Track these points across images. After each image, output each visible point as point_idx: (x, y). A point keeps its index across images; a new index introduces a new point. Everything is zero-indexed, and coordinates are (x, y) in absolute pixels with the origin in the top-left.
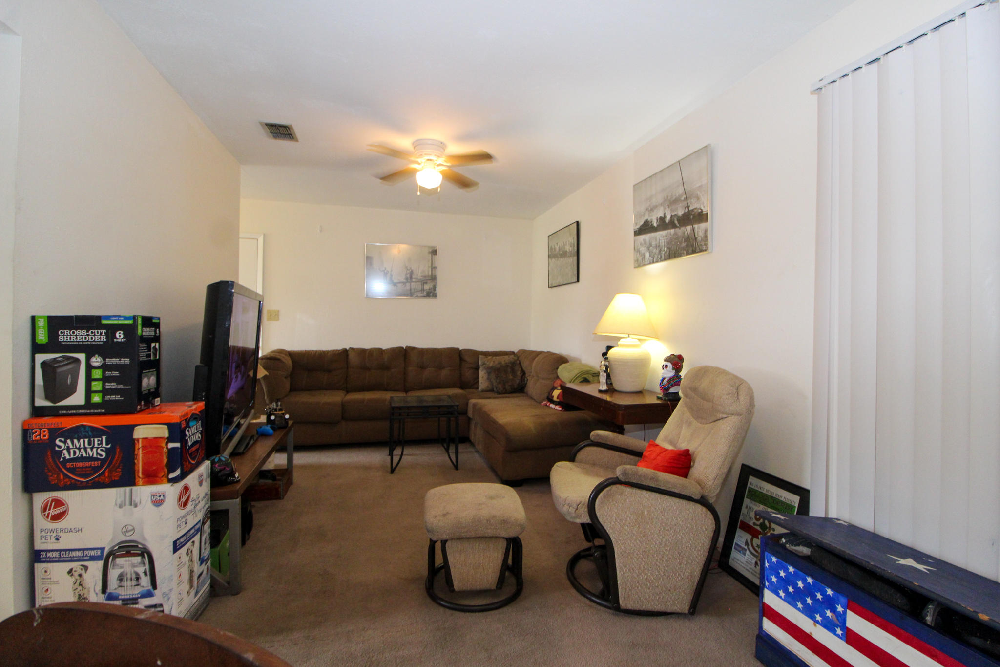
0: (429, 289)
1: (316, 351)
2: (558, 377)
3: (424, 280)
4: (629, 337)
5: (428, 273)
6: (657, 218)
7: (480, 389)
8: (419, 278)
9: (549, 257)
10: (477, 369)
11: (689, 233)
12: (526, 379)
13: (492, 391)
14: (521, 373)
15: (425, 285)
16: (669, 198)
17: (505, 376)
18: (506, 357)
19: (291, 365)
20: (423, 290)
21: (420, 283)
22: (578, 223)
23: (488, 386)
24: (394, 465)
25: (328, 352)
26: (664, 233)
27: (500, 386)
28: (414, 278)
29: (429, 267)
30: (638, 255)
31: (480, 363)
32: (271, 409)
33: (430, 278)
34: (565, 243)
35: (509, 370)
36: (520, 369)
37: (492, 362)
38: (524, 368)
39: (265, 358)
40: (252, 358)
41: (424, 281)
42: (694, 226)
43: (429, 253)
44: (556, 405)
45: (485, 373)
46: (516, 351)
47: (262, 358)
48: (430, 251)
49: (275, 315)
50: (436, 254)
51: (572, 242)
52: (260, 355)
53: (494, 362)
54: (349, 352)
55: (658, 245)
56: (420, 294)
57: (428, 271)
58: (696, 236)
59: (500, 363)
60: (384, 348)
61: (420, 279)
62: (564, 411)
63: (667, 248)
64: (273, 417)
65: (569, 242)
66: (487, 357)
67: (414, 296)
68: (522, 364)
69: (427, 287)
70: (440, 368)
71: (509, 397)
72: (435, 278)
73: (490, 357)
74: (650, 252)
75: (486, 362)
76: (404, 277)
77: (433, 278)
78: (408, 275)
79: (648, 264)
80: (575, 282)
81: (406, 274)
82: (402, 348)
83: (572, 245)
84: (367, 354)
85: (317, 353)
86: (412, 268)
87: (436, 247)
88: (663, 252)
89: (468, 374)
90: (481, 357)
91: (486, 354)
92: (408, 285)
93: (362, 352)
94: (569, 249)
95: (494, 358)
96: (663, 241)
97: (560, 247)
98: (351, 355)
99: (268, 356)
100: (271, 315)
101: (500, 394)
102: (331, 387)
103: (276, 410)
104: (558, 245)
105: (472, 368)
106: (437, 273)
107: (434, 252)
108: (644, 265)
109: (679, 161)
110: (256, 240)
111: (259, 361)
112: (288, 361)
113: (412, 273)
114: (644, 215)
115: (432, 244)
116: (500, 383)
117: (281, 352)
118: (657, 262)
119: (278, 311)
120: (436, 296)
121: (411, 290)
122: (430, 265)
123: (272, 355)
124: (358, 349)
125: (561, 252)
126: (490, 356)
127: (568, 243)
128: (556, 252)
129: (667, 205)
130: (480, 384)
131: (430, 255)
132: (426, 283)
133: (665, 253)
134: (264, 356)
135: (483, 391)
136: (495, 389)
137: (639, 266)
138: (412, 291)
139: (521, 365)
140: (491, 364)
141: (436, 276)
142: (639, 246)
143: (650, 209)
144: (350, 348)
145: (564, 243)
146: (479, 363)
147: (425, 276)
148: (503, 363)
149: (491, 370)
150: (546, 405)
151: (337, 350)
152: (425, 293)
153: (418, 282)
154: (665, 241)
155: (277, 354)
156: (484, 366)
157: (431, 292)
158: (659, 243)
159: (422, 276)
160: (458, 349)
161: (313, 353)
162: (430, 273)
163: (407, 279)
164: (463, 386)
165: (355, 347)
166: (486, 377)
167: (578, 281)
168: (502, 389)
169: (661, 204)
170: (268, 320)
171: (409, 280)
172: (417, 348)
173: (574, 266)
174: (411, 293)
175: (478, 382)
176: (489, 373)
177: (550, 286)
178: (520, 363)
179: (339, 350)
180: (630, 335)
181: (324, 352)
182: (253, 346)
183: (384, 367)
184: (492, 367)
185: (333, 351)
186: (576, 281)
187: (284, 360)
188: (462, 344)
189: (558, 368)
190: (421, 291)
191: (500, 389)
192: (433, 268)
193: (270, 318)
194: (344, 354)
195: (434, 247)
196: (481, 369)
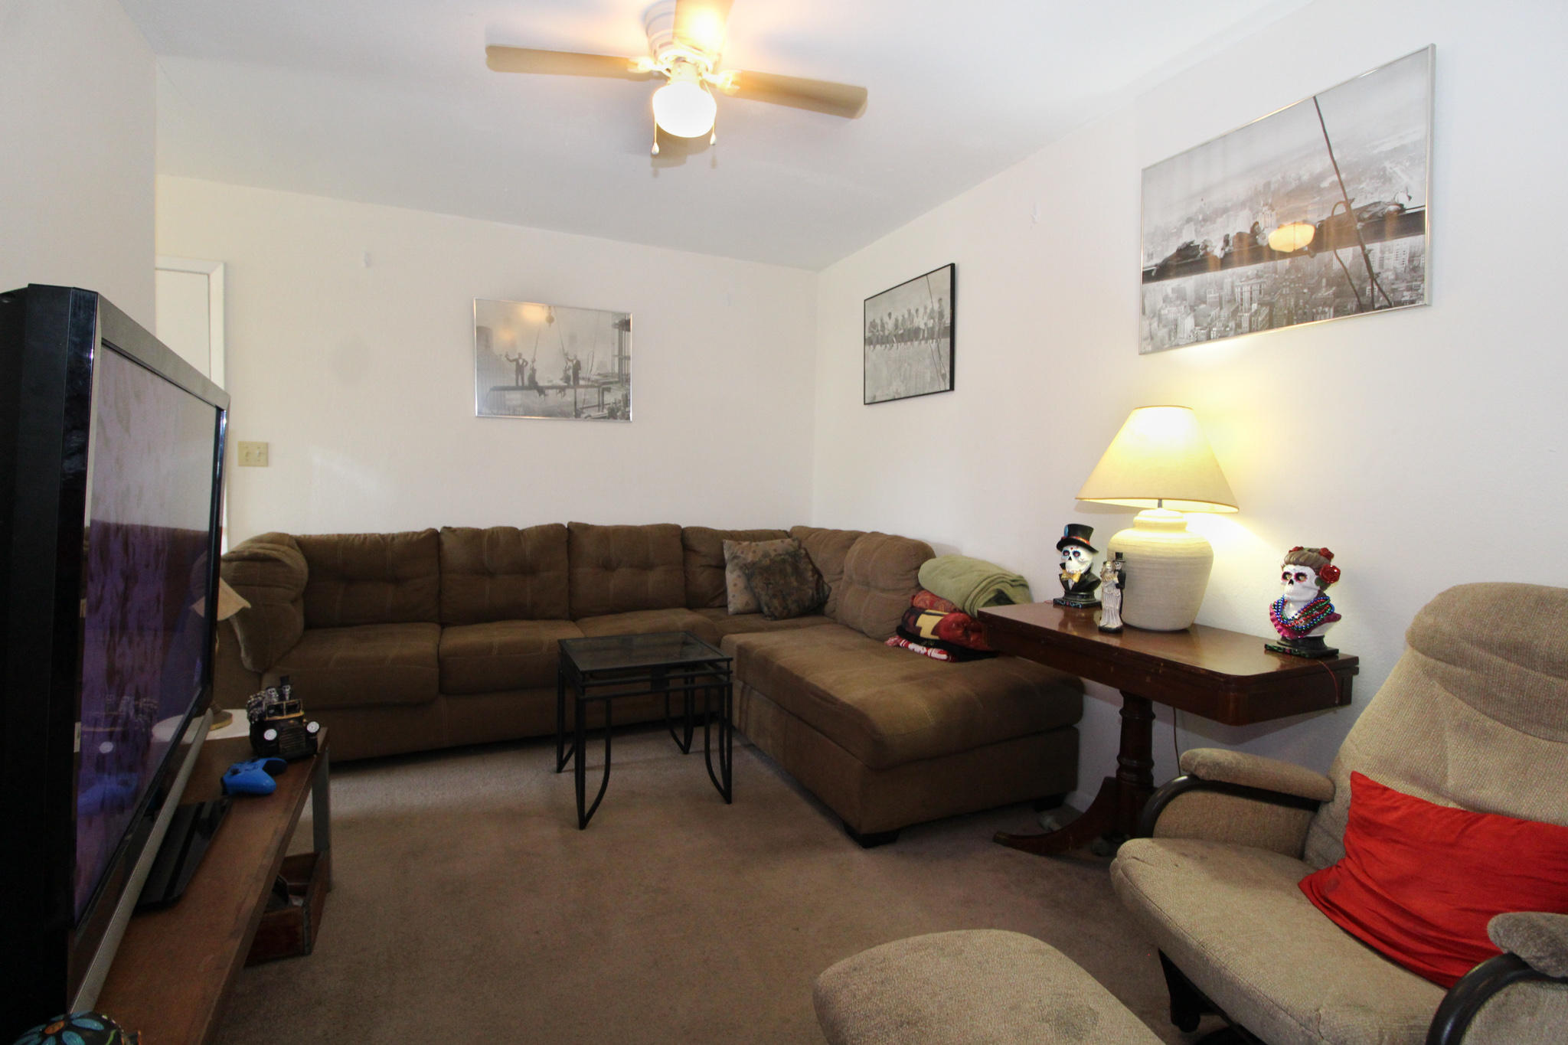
0: (615, 403)
1: (366, 537)
2: (919, 588)
3: (604, 383)
4: (1160, 505)
5: (612, 369)
6: (1228, 236)
7: (731, 609)
8: (594, 378)
9: (867, 341)
10: (721, 566)
11: (1347, 265)
12: (826, 587)
13: (758, 611)
14: (813, 576)
15: (606, 393)
16: (1273, 187)
17: (782, 582)
18: (778, 542)
19: (306, 570)
20: (601, 405)
21: (596, 390)
22: (953, 266)
23: (747, 604)
24: (588, 807)
25: (393, 537)
26: (1250, 269)
27: (776, 602)
28: (583, 379)
29: (614, 356)
30: (1155, 325)
31: (727, 555)
32: (264, 708)
33: (617, 380)
34: (913, 312)
35: (789, 569)
36: (810, 566)
37: (750, 553)
38: (818, 565)
39: (236, 557)
40: (203, 558)
41: (605, 386)
42: (1368, 247)
43: (615, 326)
44: (928, 647)
45: (739, 576)
46: (788, 530)
47: (230, 559)
48: (617, 322)
49: (259, 455)
50: (629, 330)
51: (936, 307)
52: (224, 551)
53: (754, 552)
54: (443, 537)
55: (1226, 298)
56: (594, 413)
57: (613, 365)
58: (1376, 269)
59: (766, 555)
60: (521, 526)
61: (597, 381)
62: (953, 661)
63: (1261, 304)
64: (270, 735)
65: (926, 308)
66: (740, 544)
67: (583, 416)
68: (813, 556)
69: (609, 398)
70: (646, 566)
71: (798, 627)
72: (628, 381)
73: (746, 543)
74: (1195, 317)
75: (739, 553)
76: (561, 375)
77: (624, 379)
78: (571, 372)
79: (1187, 345)
80: (946, 391)
81: (566, 370)
82: (561, 526)
83: (937, 315)
84: (486, 539)
85: (368, 540)
86: (578, 358)
87: (629, 314)
88: (1247, 315)
89: (703, 579)
90: (727, 542)
91: (736, 536)
92: (570, 392)
93: (474, 537)
94: (926, 324)
95: (754, 544)
96: (1246, 289)
97: (897, 320)
98: (448, 543)
99: (246, 553)
100: (248, 454)
101: (776, 618)
102: (405, 616)
103: (278, 710)
104: (893, 317)
105: (710, 566)
106: (633, 369)
107: (625, 325)
108: (1177, 346)
109: (1315, 98)
110: (206, 276)
111: (223, 565)
112: (297, 562)
113: (577, 367)
114: (1179, 233)
115: (622, 309)
116: (775, 596)
117: (279, 539)
118: (1223, 336)
119: (267, 445)
120: (628, 418)
121: (575, 403)
122: (616, 353)
123: (257, 549)
124: (462, 530)
125: (901, 332)
126: (745, 540)
127: (921, 311)
128: (887, 333)
129: (1266, 204)
130: (730, 598)
131: (617, 331)
132: (609, 390)
133: (1251, 316)
134: (233, 552)
135: (738, 613)
136: (765, 609)
137: (1159, 348)
138: (580, 406)
139: (809, 558)
140: (750, 558)
141: (628, 375)
142: (1160, 304)
143: (1200, 217)
144: (445, 528)
145: (909, 312)
146: (723, 555)
147: (606, 376)
148: (773, 554)
149: (750, 571)
150: (898, 646)
151: (414, 533)
152: (606, 411)
153: (592, 386)
154: (1256, 288)
155: (269, 546)
156: (736, 561)
157: (618, 410)
158: (1233, 292)
159: (599, 374)
160: (678, 527)
161: (356, 541)
162: (616, 370)
163: (567, 379)
164: (693, 603)
165: (455, 524)
166: (741, 583)
167: (952, 388)
168: (780, 609)
169: (1243, 205)
170: (241, 465)
171: (572, 383)
172: (591, 528)
173: (940, 357)
174: (576, 410)
175: (724, 592)
176: (749, 578)
177: (866, 402)
178: (807, 555)
179: (419, 534)
180: (1164, 502)
181: (383, 537)
182: (203, 525)
183: (527, 569)
184: (754, 564)
185: (406, 535)
186: (948, 388)
187: (288, 561)
188: (687, 517)
189: (918, 568)
190: (599, 406)
191: (776, 608)
192: (623, 359)
193: (247, 460)
194: (433, 540)
195: (625, 314)
196: (729, 567)
